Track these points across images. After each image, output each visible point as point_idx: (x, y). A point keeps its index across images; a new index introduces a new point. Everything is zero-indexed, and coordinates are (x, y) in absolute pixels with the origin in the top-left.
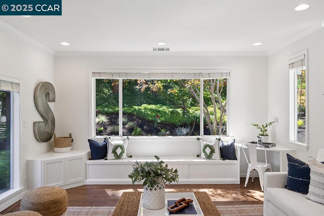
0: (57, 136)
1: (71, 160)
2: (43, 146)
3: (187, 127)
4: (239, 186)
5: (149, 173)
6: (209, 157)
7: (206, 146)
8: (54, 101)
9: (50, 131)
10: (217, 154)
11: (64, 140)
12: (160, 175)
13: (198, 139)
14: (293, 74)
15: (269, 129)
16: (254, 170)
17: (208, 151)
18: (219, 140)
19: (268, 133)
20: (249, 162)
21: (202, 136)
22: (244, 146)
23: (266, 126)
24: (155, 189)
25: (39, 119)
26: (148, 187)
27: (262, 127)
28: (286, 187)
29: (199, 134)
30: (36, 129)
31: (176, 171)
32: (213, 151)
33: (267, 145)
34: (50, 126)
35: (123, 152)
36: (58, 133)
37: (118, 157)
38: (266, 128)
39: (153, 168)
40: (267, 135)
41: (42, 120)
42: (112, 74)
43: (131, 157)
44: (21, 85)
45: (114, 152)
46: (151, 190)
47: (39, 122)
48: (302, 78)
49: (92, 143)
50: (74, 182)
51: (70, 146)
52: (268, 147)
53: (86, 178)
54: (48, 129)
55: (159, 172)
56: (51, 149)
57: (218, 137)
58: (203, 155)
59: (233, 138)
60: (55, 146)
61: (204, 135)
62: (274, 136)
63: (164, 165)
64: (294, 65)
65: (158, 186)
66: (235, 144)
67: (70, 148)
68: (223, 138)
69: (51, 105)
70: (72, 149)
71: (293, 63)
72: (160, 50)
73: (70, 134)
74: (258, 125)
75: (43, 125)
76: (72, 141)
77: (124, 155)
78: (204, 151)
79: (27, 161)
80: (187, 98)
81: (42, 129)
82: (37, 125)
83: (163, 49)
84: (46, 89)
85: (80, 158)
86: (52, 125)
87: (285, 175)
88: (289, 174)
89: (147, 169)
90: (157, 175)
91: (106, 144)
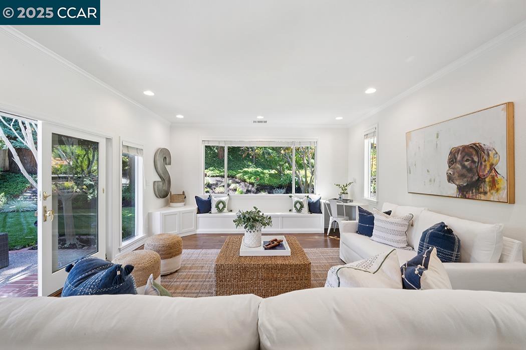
0: (172, 194)
1: (184, 213)
2: (161, 201)
3: (283, 188)
4: (323, 235)
5: (249, 219)
6: (299, 211)
7: (296, 203)
8: (170, 164)
9: (167, 189)
10: (306, 208)
11: (179, 197)
12: (258, 221)
13: (291, 197)
14: (367, 143)
15: (349, 188)
16: (335, 221)
17: (298, 206)
18: (308, 197)
19: (348, 191)
20: (331, 215)
21: (294, 194)
22: (328, 202)
23: (346, 186)
24: (254, 232)
25: (158, 179)
26: (249, 230)
27: (343, 186)
28: (357, 232)
29: (291, 193)
30: (156, 187)
31: (270, 218)
32: (302, 206)
33: (346, 201)
34: (167, 185)
35: (224, 207)
36: (174, 190)
37: (220, 211)
38: (346, 188)
39: (252, 216)
40: (347, 193)
41: (160, 180)
42: (219, 142)
43: (231, 211)
44: (144, 150)
45: (217, 206)
46: (250, 232)
47: (158, 181)
48: (373, 147)
49: (198, 199)
50: (187, 231)
51: (183, 201)
52: (347, 203)
53: (197, 229)
54: (165, 188)
55: (257, 218)
56: (167, 204)
57: (307, 195)
58: (294, 209)
59: (320, 196)
60: (171, 202)
61: (296, 193)
62: (353, 195)
63: (261, 214)
64: (368, 135)
65: (256, 229)
66: (321, 201)
67: (183, 203)
68: (310, 195)
69: (168, 167)
70: (185, 205)
71: (367, 135)
72: (258, 122)
73: (183, 192)
74: (339, 186)
75: (161, 183)
76: (185, 198)
77: (226, 209)
78: (295, 207)
79: (149, 213)
80: (283, 163)
81: (160, 187)
82: (156, 184)
83: (262, 122)
84: (164, 154)
85: (191, 212)
86: (168, 185)
87: (357, 223)
88: (359, 222)
89: (247, 216)
90: (255, 220)
91: (210, 200)
